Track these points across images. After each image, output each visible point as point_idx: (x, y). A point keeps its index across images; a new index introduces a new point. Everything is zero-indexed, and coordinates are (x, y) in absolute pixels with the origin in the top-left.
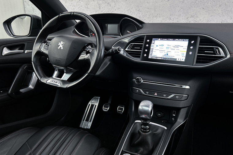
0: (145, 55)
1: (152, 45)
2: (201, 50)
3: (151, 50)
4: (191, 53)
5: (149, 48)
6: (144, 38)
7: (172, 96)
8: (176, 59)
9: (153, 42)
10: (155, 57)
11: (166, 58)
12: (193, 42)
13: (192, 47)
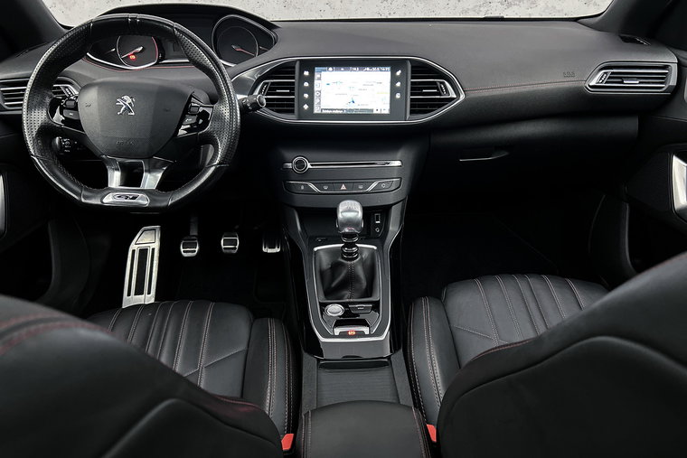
0: (306, 107)
1: (316, 82)
2: (416, 89)
3: (316, 94)
4: (398, 96)
5: (311, 90)
6: (294, 68)
7: (374, 185)
8: (372, 110)
9: (317, 76)
10: (329, 110)
11: (353, 110)
12: (398, 73)
13: (398, 84)
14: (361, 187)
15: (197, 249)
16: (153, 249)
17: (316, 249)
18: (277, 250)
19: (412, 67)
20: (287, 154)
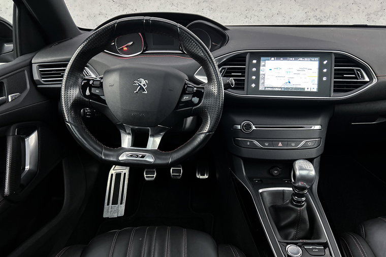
0: (253, 85)
1: (261, 68)
2: (338, 74)
3: (261, 76)
4: (325, 79)
5: (257, 74)
6: (246, 58)
7: (302, 143)
8: (304, 89)
9: (262, 63)
10: (271, 88)
11: (289, 88)
12: (325, 62)
13: (325, 70)
14: (293, 145)
15: (155, 176)
16: (125, 174)
17: (260, 191)
18: (206, 177)
19: (335, 58)
20: (237, 119)
